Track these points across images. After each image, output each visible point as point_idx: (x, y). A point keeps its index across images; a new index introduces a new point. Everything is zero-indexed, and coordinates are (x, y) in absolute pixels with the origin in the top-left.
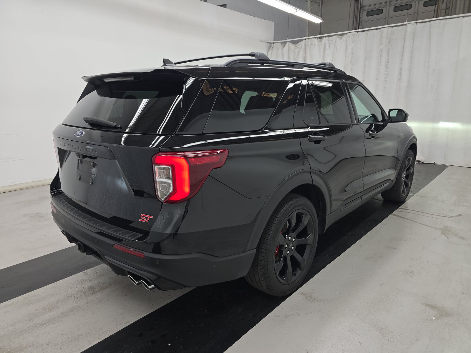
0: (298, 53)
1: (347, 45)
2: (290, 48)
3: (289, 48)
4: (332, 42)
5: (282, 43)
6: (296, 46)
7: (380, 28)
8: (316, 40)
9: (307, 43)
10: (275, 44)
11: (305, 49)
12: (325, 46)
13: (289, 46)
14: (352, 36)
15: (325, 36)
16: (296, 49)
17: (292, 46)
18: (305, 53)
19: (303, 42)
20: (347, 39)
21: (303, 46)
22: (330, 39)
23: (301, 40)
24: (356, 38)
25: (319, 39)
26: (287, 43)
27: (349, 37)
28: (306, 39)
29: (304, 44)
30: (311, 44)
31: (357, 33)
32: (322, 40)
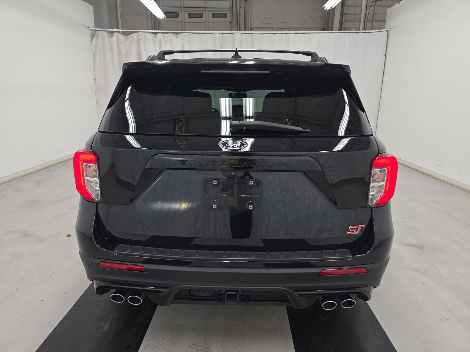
0: (130, 46)
1: (183, 45)
2: (120, 39)
3: (118, 38)
4: (168, 39)
5: (108, 32)
6: (126, 38)
7: (212, 33)
8: (150, 35)
9: (139, 36)
10: (100, 32)
11: (138, 42)
12: (160, 42)
13: (117, 36)
14: (188, 36)
15: (161, 33)
16: (126, 41)
17: (122, 37)
18: (139, 46)
19: (135, 35)
20: (183, 39)
21: (135, 39)
22: (165, 36)
23: (133, 33)
24: (192, 39)
25: (153, 35)
26: (115, 33)
27: (185, 37)
28: (137, 32)
29: (136, 37)
30: (145, 39)
31: (191, 34)
32: (157, 36)
